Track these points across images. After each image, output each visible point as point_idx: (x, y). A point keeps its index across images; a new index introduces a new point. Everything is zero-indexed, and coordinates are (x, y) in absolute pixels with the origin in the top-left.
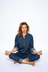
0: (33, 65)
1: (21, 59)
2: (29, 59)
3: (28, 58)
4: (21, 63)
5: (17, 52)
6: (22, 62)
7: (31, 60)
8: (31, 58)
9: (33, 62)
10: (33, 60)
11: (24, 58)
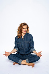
0: (33, 66)
1: (20, 60)
2: (29, 60)
9: (33, 63)
10: (32, 61)
11: (23, 60)
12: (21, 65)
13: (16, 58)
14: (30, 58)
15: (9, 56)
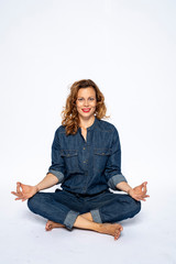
0: (117, 235)
1: (70, 215)
2: (102, 213)
3: (97, 212)
4: (71, 228)
5: (57, 190)
6: (76, 224)
7: (107, 218)
8: (109, 208)
9: (116, 225)
10: (114, 216)
11: (82, 211)
13: (55, 207)
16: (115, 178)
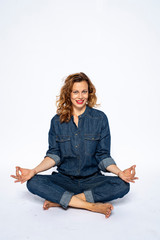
0: (108, 213)
1: (66, 195)
2: (94, 193)
3: (89, 193)
4: (66, 207)
5: (54, 173)
6: (71, 204)
7: (98, 198)
8: (101, 190)
9: (107, 204)
10: (105, 196)
11: (76, 192)
12: (70, 210)
13: (51, 188)
14: (100, 186)
15: (29, 181)
16: (105, 161)
